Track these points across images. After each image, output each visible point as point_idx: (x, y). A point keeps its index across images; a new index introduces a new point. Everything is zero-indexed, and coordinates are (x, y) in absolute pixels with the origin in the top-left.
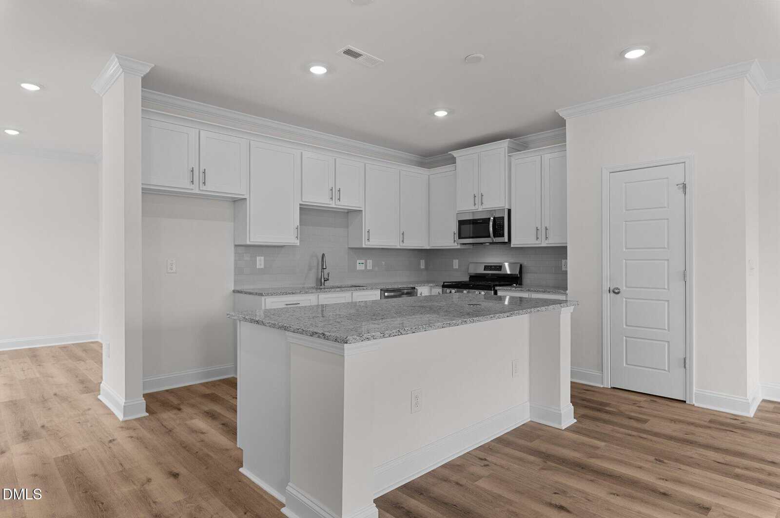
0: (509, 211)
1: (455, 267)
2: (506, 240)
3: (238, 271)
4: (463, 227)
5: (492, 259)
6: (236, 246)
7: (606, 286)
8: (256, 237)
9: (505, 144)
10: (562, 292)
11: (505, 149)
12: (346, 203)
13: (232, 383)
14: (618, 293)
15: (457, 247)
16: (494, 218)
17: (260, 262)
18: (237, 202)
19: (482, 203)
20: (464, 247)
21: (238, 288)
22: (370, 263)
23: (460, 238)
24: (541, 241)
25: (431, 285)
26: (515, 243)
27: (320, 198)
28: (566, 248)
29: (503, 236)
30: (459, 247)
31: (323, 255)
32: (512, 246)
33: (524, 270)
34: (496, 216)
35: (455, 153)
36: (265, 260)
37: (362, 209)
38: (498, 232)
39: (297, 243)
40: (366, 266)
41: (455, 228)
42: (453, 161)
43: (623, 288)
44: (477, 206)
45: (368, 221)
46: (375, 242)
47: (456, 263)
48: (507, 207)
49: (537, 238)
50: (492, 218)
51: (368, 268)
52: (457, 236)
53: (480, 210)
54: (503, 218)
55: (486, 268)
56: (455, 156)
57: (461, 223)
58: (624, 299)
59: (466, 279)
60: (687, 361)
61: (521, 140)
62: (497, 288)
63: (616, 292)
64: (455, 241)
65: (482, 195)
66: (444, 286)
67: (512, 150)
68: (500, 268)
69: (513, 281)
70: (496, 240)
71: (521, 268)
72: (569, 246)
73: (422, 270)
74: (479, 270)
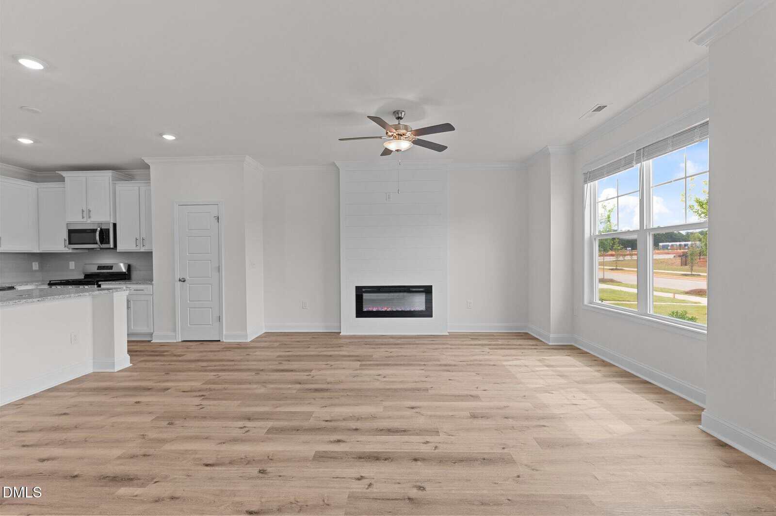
0: (115, 225)
1: (71, 268)
2: (112, 245)
4: (73, 235)
5: (106, 260)
7: (178, 277)
9: (109, 174)
10: (149, 282)
11: (109, 178)
14: (184, 281)
15: (69, 251)
16: (101, 229)
19: (90, 217)
20: (77, 251)
23: (70, 243)
24: (140, 247)
25: (37, 284)
26: (120, 248)
28: (152, 252)
29: (108, 243)
30: (70, 251)
32: (118, 251)
33: (132, 269)
34: (102, 228)
35: (64, 174)
38: (105, 241)
41: (65, 235)
42: (62, 179)
43: (187, 278)
44: (85, 218)
47: (72, 265)
48: (112, 221)
49: (137, 245)
50: (99, 229)
52: (67, 242)
53: (89, 222)
54: (108, 230)
55: (100, 268)
56: (64, 176)
57: (71, 232)
58: (188, 285)
59: (82, 277)
60: (221, 317)
61: (126, 173)
62: (100, 283)
64: (65, 246)
65: (90, 211)
66: (51, 284)
67: (116, 179)
68: (111, 268)
69: (124, 277)
70: (104, 246)
71: (129, 267)
72: (153, 251)
73: (36, 271)
74: (94, 269)
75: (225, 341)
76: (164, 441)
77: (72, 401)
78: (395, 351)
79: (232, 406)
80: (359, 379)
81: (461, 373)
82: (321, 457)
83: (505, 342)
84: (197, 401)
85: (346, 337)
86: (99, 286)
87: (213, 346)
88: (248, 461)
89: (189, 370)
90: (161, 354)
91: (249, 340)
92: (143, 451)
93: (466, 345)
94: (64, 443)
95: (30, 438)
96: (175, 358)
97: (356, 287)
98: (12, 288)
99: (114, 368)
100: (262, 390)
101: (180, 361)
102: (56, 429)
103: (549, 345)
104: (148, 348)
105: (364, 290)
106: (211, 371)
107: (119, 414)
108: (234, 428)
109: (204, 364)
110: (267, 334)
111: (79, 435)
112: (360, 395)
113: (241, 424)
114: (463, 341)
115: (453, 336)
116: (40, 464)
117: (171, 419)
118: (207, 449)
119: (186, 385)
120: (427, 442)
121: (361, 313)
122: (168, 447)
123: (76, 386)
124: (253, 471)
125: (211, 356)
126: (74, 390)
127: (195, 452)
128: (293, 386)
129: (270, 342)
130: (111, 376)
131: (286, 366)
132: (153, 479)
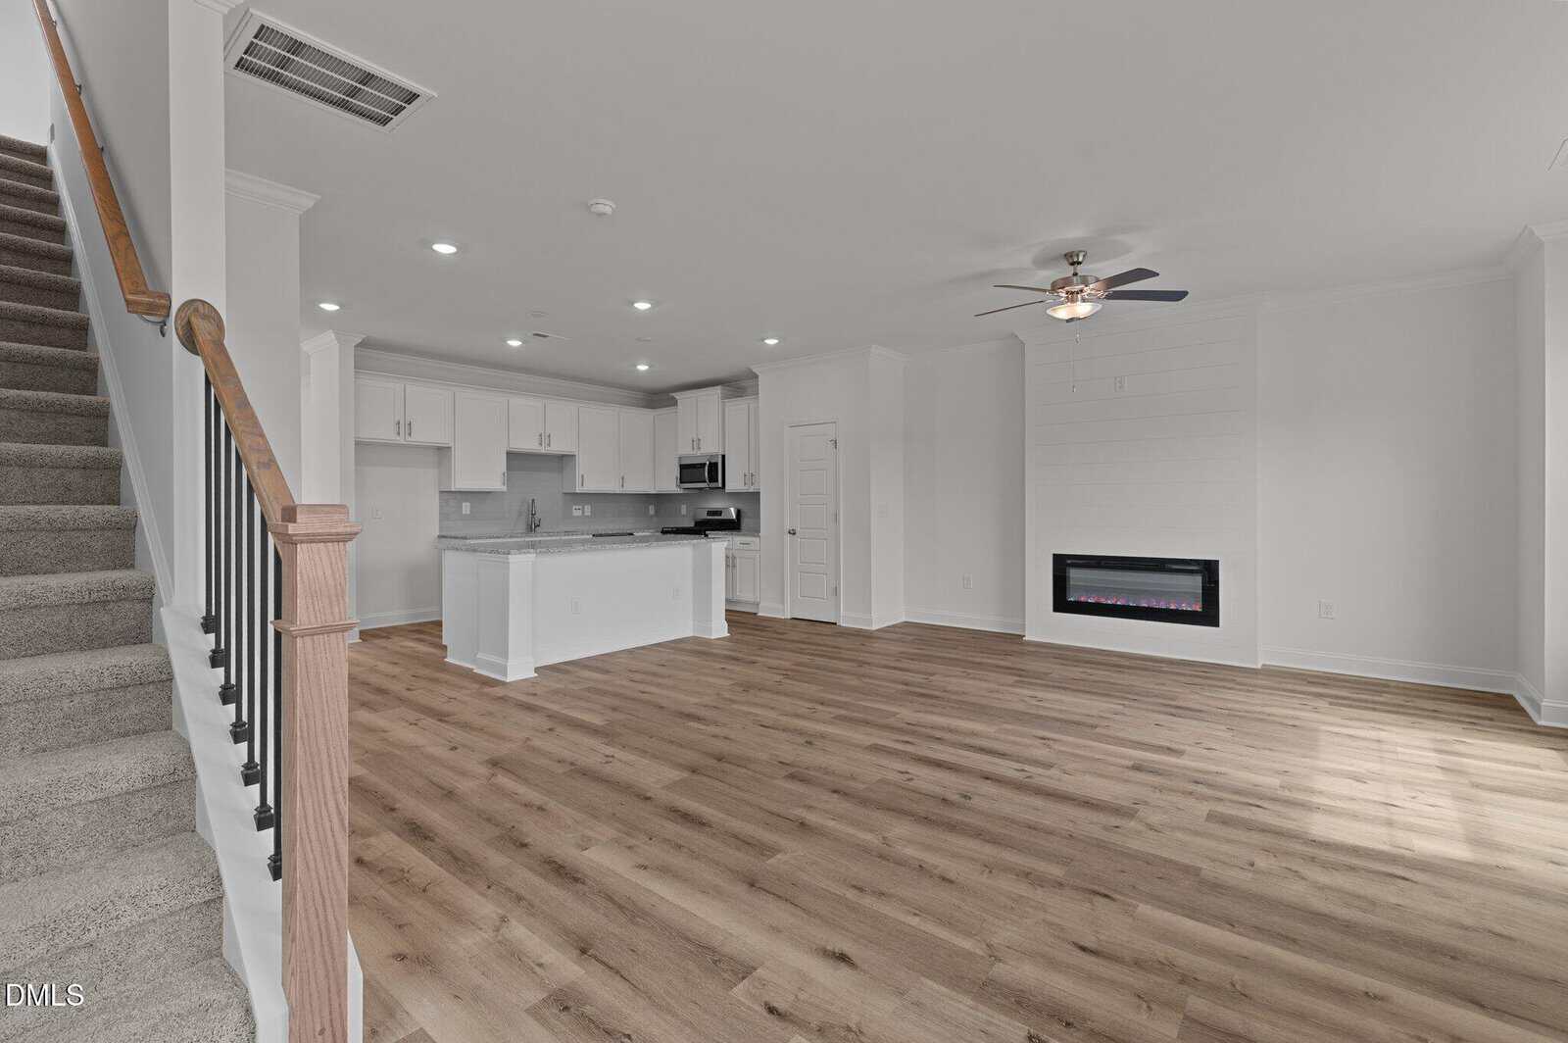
0: (723, 457)
1: (682, 513)
2: (720, 486)
3: (444, 516)
4: (684, 471)
5: (716, 504)
6: (441, 492)
7: (788, 527)
8: (462, 483)
9: (718, 390)
10: (756, 534)
11: (719, 395)
12: (557, 447)
13: (439, 624)
14: (794, 534)
15: (680, 492)
16: (710, 463)
17: (466, 508)
18: (442, 452)
19: (699, 448)
20: (686, 492)
21: (444, 534)
22: (588, 509)
23: (681, 482)
24: (748, 487)
25: (652, 530)
26: (729, 487)
27: (528, 444)
28: (759, 493)
29: (717, 481)
30: (683, 492)
31: (533, 500)
32: (727, 491)
33: (743, 514)
34: (711, 461)
35: (677, 396)
36: (471, 507)
37: (577, 453)
38: (713, 478)
39: (505, 488)
40: (583, 513)
41: (677, 472)
42: (674, 403)
43: (798, 530)
44: (696, 449)
45: (582, 466)
46: (591, 486)
47: (684, 509)
48: (721, 453)
49: (745, 484)
50: (708, 463)
51: (586, 514)
52: (679, 480)
53: (698, 454)
54: (716, 464)
55: (710, 513)
56: (677, 398)
57: (683, 467)
58: (799, 539)
59: (692, 525)
60: (838, 590)
62: (707, 532)
63: (793, 533)
64: (676, 486)
65: (699, 440)
66: (664, 532)
67: (725, 397)
68: (719, 513)
69: (732, 526)
70: (713, 485)
71: (739, 513)
72: (761, 491)
73: (652, 516)
74: (704, 516)
75: (842, 625)
76: (733, 701)
77: (672, 656)
78: (1101, 674)
79: (812, 689)
80: (996, 695)
81: (1195, 722)
82: (876, 749)
83: (1400, 700)
84: (778, 678)
85: (1030, 643)
86: (706, 536)
87: (826, 629)
88: (801, 733)
89: (784, 649)
90: (763, 629)
91: (875, 627)
92: (715, 704)
93: (1284, 690)
94: (659, 685)
95: (638, 677)
96: (775, 635)
97: (1054, 555)
98: (632, 534)
99: (711, 635)
100: (855, 682)
101: (780, 639)
102: (654, 674)
103: (1536, 725)
104: (752, 621)
105: (1069, 562)
106: (808, 654)
107: (706, 675)
108: (803, 707)
109: (804, 646)
110: (907, 624)
111: (671, 682)
112: (980, 710)
113: (810, 705)
114: (1281, 683)
115: (1267, 672)
116: (640, 694)
117: (747, 687)
118: (770, 716)
119: (775, 663)
120: (1023, 770)
121: (1062, 604)
122: (735, 706)
123: (676, 645)
124: (801, 740)
125: (818, 639)
126: (672, 648)
127: (757, 715)
128: (893, 685)
129: (903, 633)
130: (707, 642)
131: (905, 664)
132: (716, 723)
